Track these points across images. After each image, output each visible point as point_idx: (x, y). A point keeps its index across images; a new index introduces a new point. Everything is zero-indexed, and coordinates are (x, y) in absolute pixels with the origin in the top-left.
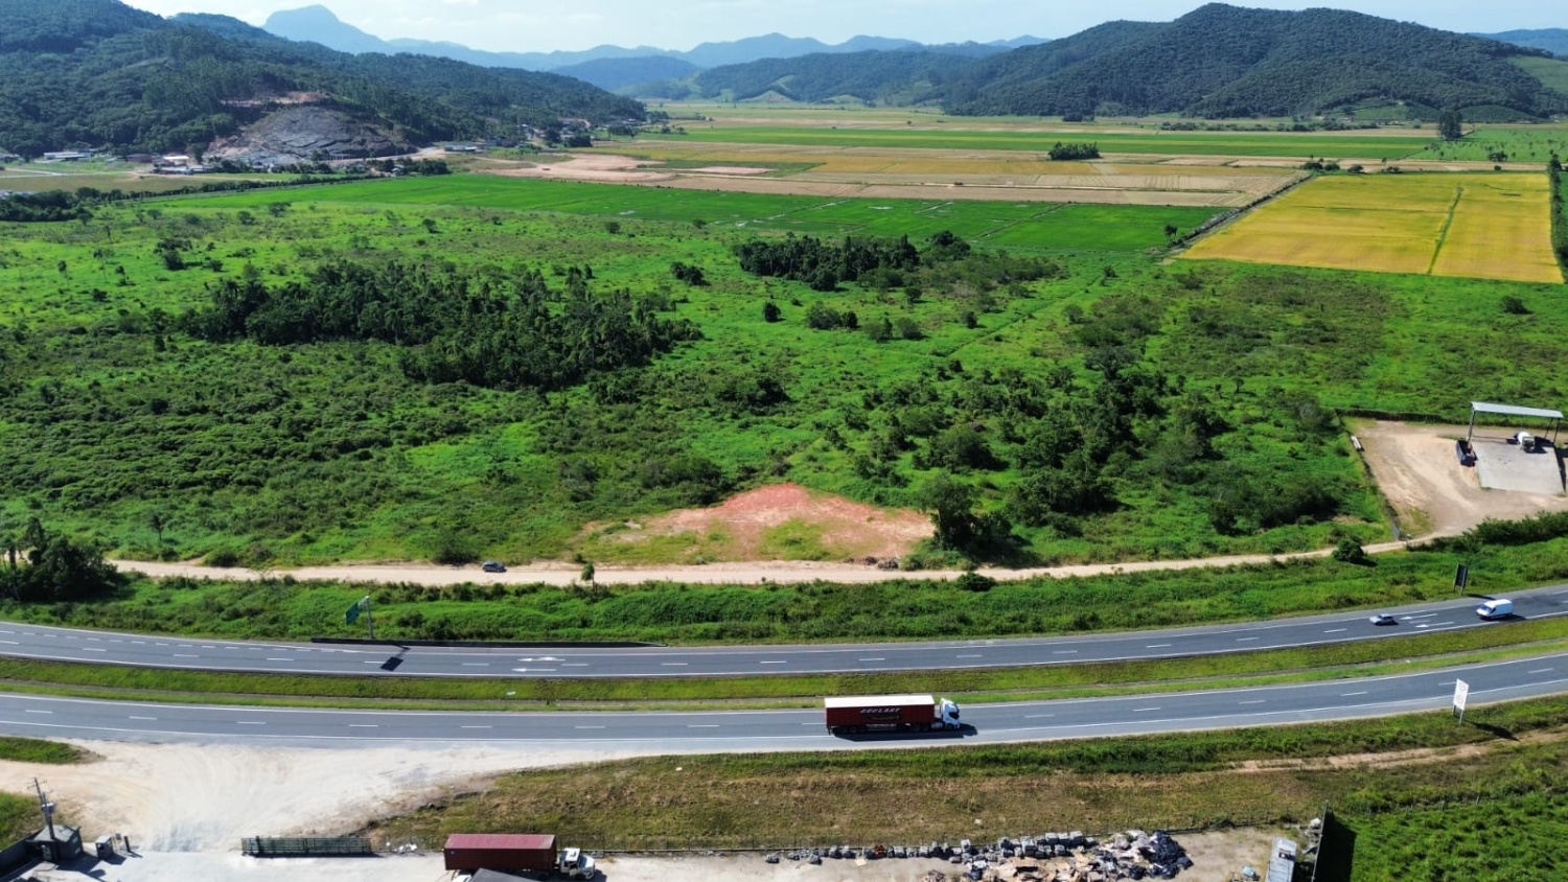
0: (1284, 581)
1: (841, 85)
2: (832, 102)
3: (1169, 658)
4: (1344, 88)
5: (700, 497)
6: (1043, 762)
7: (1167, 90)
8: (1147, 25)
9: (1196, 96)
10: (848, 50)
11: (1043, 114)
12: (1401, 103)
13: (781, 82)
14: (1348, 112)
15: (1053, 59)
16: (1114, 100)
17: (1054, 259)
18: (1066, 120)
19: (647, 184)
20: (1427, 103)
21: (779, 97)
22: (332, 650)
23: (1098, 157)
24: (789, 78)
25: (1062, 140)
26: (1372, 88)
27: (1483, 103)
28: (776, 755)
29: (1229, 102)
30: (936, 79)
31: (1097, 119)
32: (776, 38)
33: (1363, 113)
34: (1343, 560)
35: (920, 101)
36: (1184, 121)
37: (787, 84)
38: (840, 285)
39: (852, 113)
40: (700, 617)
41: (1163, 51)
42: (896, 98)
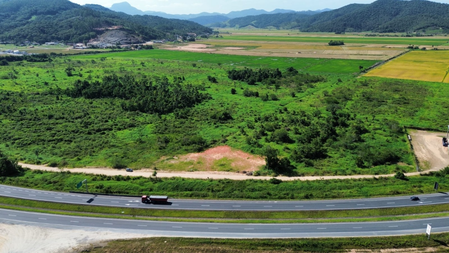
0: (377, 185)
1: (270, 23)
2: (267, 28)
3: (333, 210)
4: (422, 24)
5: (197, 149)
6: (283, 246)
7: (368, 24)
8: (362, 5)
9: (377, 26)
10: (273, 13)
11: (329, 32)
12: (441, 28)
13: (253, 23)
14: (424, 31)
15: (333, 15)
16: (351, 27)
17: (324, 76)
18: (336, 33)
21: (252, 27)
22: (74, 195)
23: (343, 44)
24: (255, 21)
25: (332, 40)
26: (432, 24)
28: (197, 238)
29: (387, 28)
30: (298, 21)
31: (345, 33)
32: (253, 10)
33: (428, 31)
34: (398, 178)
35: (293, 28)
36: (372, 34)
37: (254, 23)
38: (257, 83)
39: (272, 31)
40: (186, 190)
41: (367, 12)
42: (286, 27)
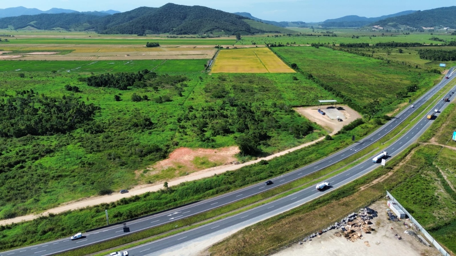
1: (55, 24)
2: (54, 30)
4: (209, 27)
5: (162, 156)
6: (328, 200)
7: (163, 27)
8: (152, 8)
9: (171, 28)
10: (49, 13)
11: (130, 34)
12: (223, 31)
13: (32, 23)
14: (211, 33)
15: (127, 17)
16: (149, 29)
18: (138, 35)
19: (14, 59)
20: (228, 30)
21: (32, 28)
23: (159, 46)
24: (35, 22)
26: (215, 27)
27: (240, 31)
29: (181, 30)
30: (90, 22)
31: (147, 35)
32: (22, 8)
33: (215, 33)
35: (87, 30)
36: (172, 36)
37: (34, 24)
38: (128, 87)
39: (62, 33)
40: (207, 189)
41: (159, 16)
42: (78, 29)
